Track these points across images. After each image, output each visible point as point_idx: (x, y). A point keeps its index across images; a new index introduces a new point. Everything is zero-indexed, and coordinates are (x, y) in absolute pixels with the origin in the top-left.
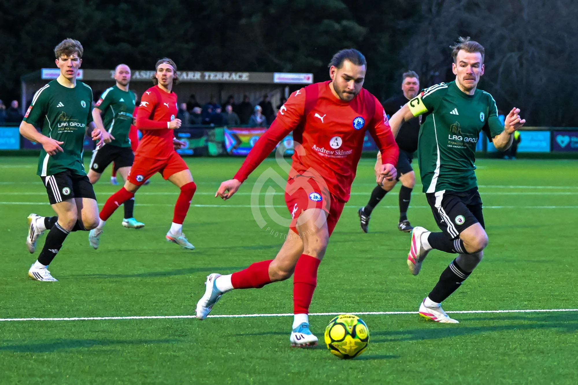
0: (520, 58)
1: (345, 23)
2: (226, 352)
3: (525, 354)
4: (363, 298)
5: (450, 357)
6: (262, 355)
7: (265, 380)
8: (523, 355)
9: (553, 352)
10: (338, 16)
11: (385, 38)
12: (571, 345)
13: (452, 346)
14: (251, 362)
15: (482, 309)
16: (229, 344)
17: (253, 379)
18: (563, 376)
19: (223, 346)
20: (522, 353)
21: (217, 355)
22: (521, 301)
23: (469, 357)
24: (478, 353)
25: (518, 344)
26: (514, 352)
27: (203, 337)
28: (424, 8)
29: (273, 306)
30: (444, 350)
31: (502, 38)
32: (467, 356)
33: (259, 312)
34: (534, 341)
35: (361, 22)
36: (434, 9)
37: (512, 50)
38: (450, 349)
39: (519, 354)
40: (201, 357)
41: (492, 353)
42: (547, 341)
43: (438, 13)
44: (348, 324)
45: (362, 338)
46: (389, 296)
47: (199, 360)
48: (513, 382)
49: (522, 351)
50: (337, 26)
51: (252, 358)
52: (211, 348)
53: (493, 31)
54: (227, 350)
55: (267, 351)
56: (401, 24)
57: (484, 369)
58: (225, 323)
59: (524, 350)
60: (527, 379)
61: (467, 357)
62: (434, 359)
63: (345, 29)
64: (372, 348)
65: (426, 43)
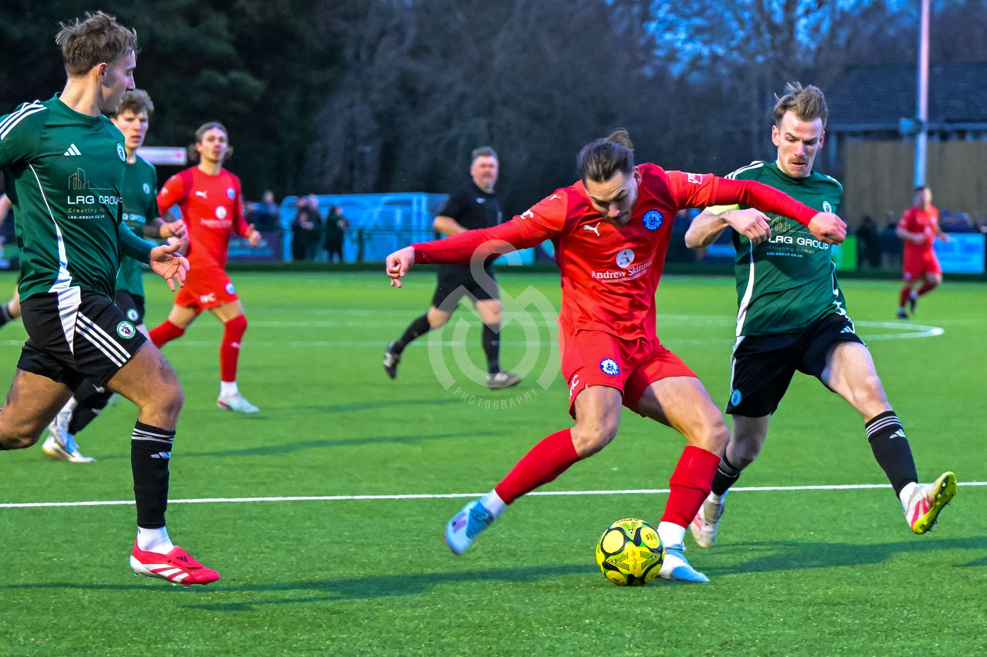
0: (490, 126)
1: (235, 75)
2: (50, 558)
3: (489, 558)
4: (254, 477)
5: (379, 563)
6: (102, 560)
7: (106, 598)
8: (486, 559)
9: (530, 554)
10: (223, 65)
11: (293, 98)
12: (556, 543)
13: (382, 546)
14: (86, 572)
15: (428, 493)
16: (55, 544)
17: (88, 596)
18: (544, 589)
19: (45, 548)
20: (485, 556)
21: (37, 562)
22: (485, 480)
23: (406, 562)
24: (421, 557)
25: (478, 544)
26: (473, 554)
27: (16, 535)
28: (349, 53)
29: (121, 489)
30: (371, 552)
31: (463, 97)
32: (404, 560)
33: (100, 497)
34: (502, 539)
35: (256, 73)
36: (364, 55)
37: (478, 115)
38: (380, 551)
39: (479, 558)
40: (13, 565)
41: (441, 556)
42: (521, 538)
43: (371, 59)
44: (627, 527)
45: (652, 547)
46: (292, 473)
47: (9, 570)
48: (470, 599)
49: (484, 553)
50: (222, 80)
51: (88, 565)
52: (27, 552)
53: (450, 86)
54: (50, 555)
55: (110, 556)
56: (316, 77)
57: (428, 580)
58: (49, 514)
59: (488, 552)
60: (491, 594)
61: (404, 563)
62: (356, 566)
63: (234, 84)
64: (265, 550)
65: (352, 105)
